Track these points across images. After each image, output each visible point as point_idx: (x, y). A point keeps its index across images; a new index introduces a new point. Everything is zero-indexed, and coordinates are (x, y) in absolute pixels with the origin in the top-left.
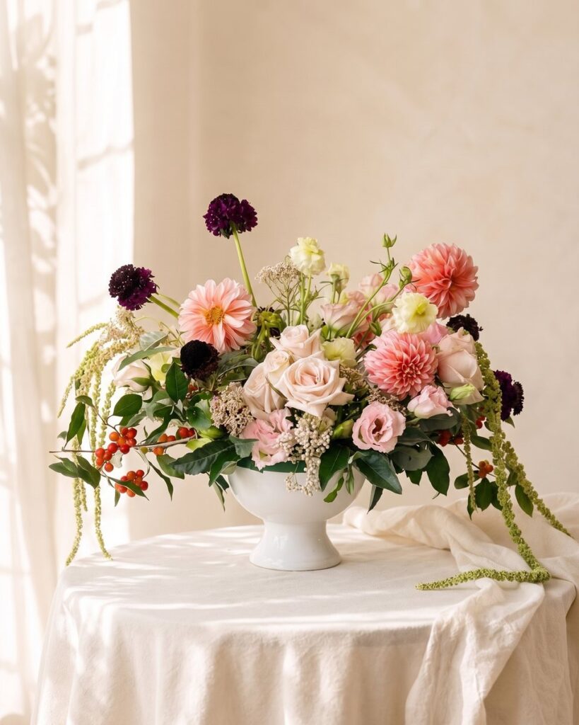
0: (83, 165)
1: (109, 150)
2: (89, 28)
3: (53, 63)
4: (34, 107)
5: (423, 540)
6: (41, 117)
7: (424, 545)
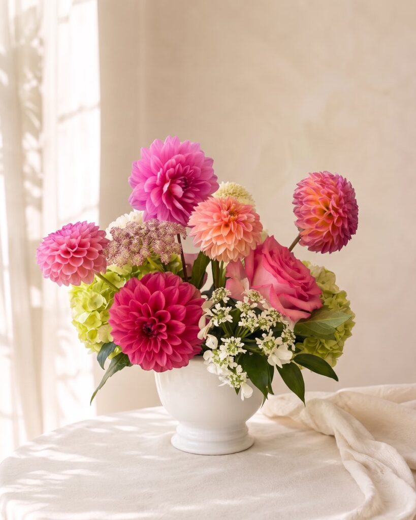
0: (62, 119)
1: (81, 109)
2: (66, 19)
3: (42, 43)
4: (30, 75)
5: (313, 426)
6: (34, 83)
7: (312, 429)
